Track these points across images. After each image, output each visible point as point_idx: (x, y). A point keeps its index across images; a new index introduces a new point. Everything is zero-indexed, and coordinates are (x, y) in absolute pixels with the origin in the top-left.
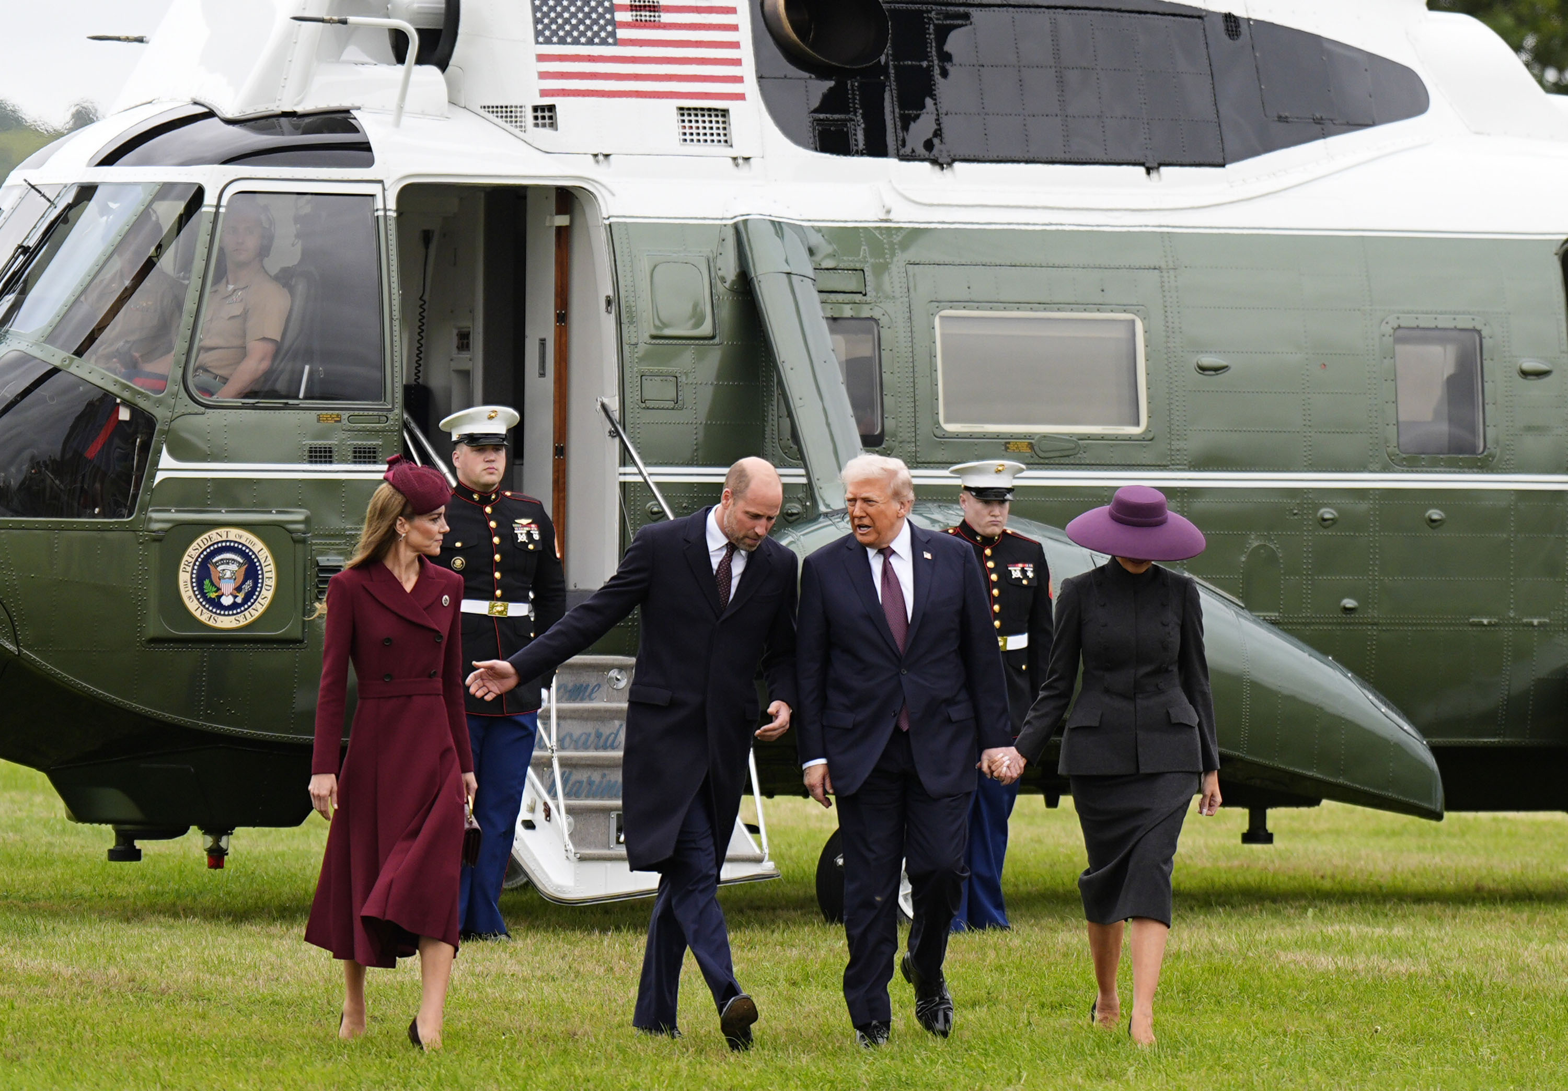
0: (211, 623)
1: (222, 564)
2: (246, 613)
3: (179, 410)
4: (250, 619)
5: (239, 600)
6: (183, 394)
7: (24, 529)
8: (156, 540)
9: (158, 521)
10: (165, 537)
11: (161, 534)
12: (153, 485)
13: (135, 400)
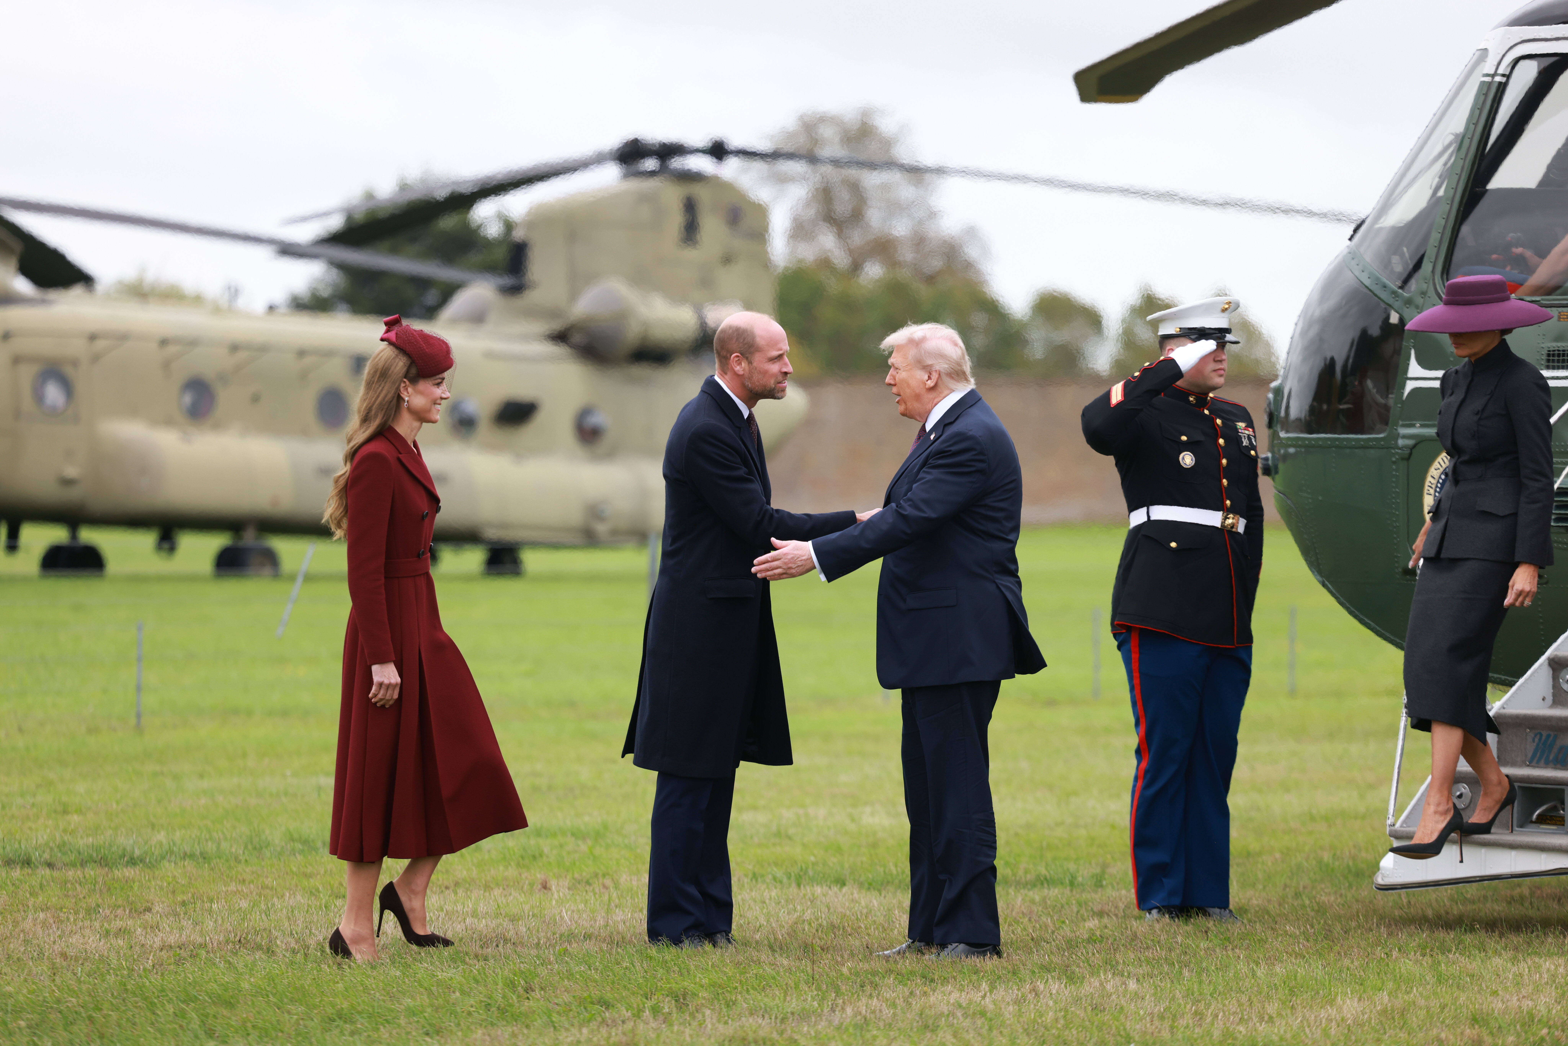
6: (1432, 292)
7: (1313, 446)
8: (1403, 459)
9: (1405, 437)
10: (1410, 454)
11: (1407, 452)
12: (1403, 396)
13: (1390, 301)
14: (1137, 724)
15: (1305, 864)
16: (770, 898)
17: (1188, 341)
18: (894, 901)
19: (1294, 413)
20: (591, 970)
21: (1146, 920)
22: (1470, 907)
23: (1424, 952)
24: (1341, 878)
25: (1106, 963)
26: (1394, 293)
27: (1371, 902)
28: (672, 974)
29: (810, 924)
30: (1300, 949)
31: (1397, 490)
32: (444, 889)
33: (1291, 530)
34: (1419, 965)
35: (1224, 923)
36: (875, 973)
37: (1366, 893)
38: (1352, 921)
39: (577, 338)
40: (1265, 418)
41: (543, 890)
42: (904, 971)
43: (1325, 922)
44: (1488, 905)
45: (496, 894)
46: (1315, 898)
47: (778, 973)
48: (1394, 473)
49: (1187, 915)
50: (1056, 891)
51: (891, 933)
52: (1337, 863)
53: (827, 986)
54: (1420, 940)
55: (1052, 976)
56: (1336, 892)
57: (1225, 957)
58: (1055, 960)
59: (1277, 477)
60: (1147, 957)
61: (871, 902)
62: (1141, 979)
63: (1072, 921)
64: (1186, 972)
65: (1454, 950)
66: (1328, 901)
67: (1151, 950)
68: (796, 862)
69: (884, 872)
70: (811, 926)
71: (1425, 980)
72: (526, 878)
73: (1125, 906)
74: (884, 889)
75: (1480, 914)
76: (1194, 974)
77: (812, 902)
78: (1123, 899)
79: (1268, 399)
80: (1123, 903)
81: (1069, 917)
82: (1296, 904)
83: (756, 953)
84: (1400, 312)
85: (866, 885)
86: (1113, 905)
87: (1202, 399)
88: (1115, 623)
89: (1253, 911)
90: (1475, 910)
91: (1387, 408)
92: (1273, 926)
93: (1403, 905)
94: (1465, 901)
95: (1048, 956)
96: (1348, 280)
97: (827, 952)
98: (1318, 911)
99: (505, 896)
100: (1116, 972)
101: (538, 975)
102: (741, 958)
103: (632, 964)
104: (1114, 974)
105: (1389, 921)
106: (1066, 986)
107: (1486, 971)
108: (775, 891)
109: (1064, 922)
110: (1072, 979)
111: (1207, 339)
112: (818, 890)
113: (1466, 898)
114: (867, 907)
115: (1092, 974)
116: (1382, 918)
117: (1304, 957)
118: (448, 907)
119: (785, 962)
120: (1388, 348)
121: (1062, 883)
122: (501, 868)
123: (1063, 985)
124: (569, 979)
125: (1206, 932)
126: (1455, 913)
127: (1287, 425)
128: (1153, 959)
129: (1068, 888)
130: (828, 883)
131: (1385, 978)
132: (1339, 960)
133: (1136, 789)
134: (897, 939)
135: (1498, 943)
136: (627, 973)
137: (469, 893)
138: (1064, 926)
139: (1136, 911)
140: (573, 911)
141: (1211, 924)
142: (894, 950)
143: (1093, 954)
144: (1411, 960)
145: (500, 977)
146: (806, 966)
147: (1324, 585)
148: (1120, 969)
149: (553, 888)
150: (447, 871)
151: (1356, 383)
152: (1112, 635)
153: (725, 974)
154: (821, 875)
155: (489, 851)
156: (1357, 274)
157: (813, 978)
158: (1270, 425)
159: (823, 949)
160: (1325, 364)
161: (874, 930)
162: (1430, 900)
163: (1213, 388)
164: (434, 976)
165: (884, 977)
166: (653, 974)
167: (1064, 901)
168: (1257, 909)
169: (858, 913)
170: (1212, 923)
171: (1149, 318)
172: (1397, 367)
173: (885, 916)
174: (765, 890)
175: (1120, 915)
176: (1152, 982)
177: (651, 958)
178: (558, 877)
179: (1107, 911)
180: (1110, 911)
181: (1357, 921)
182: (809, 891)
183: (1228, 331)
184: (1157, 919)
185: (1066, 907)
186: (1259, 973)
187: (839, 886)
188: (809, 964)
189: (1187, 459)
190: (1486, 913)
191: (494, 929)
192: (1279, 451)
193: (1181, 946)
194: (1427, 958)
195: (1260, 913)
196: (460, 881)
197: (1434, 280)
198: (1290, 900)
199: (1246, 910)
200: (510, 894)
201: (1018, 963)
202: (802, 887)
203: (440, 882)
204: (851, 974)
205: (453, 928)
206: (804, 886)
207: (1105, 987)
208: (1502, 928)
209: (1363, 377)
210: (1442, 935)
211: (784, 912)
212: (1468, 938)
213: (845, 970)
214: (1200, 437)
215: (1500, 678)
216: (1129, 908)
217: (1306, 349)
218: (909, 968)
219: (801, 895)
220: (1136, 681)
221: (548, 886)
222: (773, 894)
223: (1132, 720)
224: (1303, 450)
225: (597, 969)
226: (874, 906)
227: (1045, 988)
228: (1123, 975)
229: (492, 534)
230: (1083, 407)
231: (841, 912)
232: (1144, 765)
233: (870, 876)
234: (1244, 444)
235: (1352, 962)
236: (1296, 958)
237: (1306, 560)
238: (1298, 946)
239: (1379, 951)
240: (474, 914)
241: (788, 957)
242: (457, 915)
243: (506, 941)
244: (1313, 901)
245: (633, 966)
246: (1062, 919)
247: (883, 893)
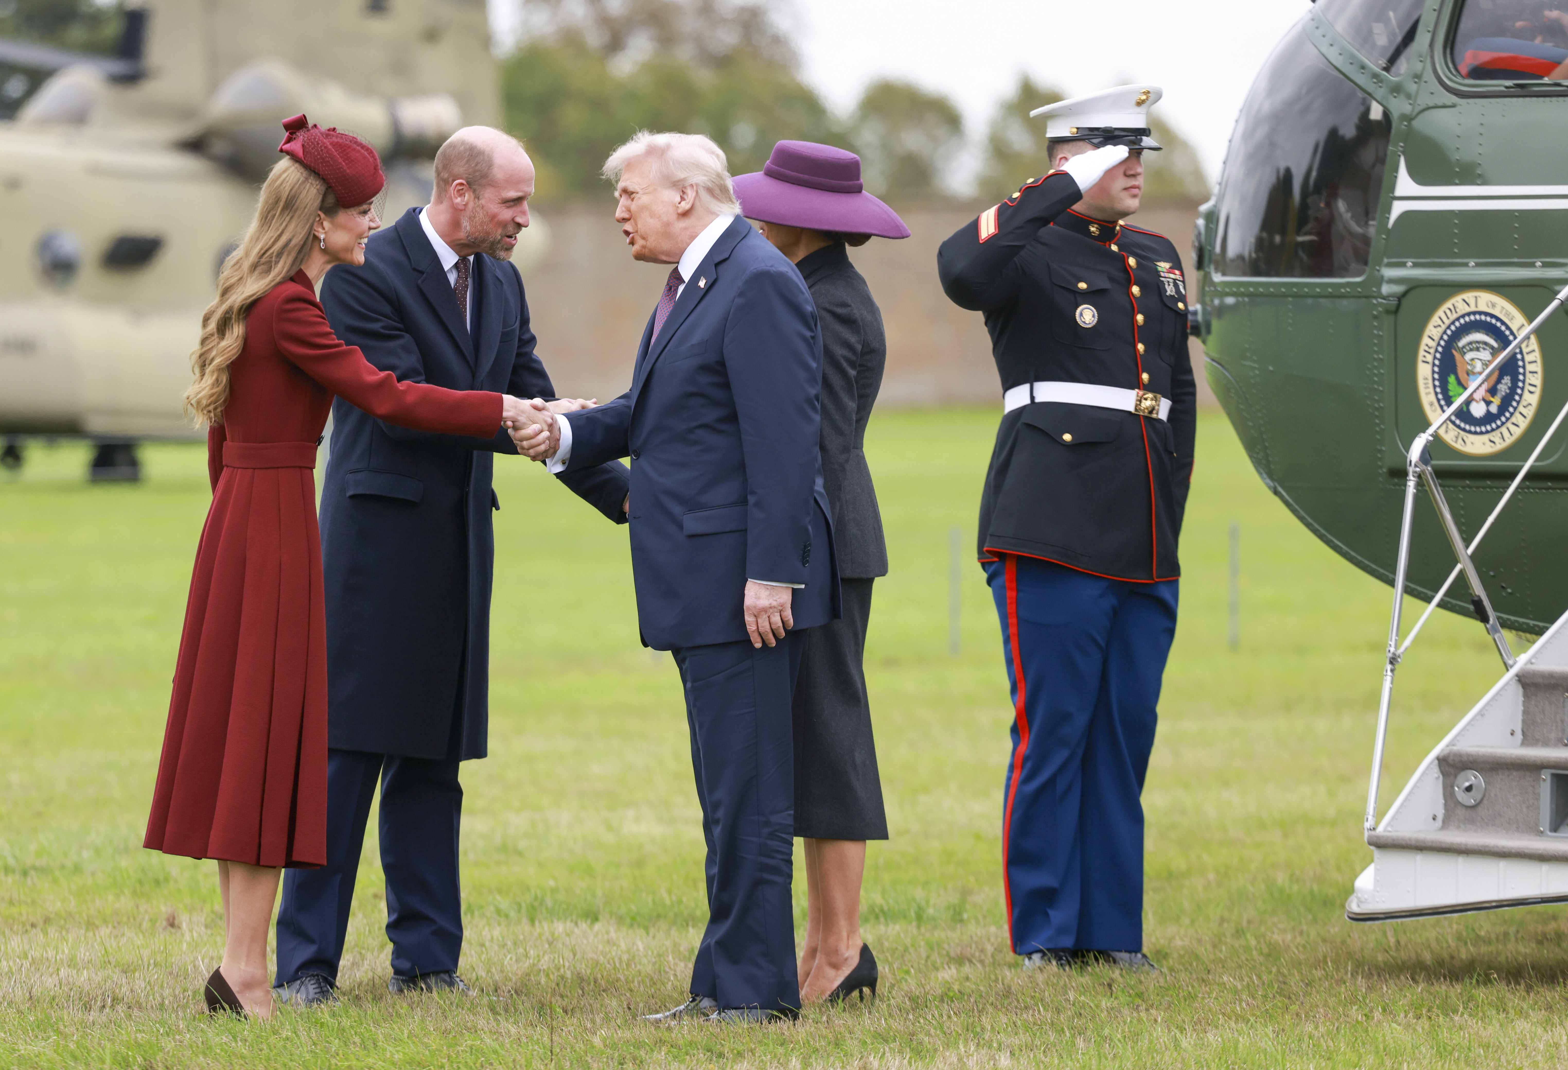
0: (1459, 446)
1: (1471, 350)
2: (1504, 430)
3: (1424, 100)
4: (1509, 440)
5: (1494, 409)
6: (1429, 76)
7: (1261, 295)
8: (1388, 312)
9: (1391, 281)
10: (1398, 306)
11: (1395, 302)
12: (1387, 223)
13: (1371, 87)
14: (1014, 690)
15: (1251, 888)
16: (492, 940)
17: (1089, 146)
18: (668, 943)
19: (1233, 249)
20: (236, 1042)
21: (1024, 968)
22: (1484, 949)
23: (1418, 1012)
24: (1302, 909)
25: (968, 1030)
26: (1375, 76)
27: (1343, 942)
28: (352, 1046)
29: (548, 975)
30: (1242, 1008)
31: (1381, 356)
32: (29, 928)
33: (1229, 415)
34: (1411, 1031)
35: (1135, 972)
36: (639, 1045)
37: (1336, 929)
38: (1316, 969)
39: (219, 147)
40: (1194, 256)
41: (170, 928)
42: (681, 1042)
43: (1279, 971)
44: (1511, 946)
45: (102, 933)
46: (1264, 936)
47: (502, 1045)
48: (1376, 332)
49: (1083, 962)
50: (897, 927)
51: (663, 988)
52: (1295, 887)
53: (571, 1064)
54: (1413, 996)
55: (890, 1048)
56: (1293, 929)
57: (1135, 1021)
58: (894, 1025)
59: (1212, 339)
60: (1025, 1020)
61: (634, 944)
62: (1017, 1052)
63: (920, 971)
64: (1080, 1042)
65: (1461, 1009)
66: (1283, 941)
67: (1031, 1011)
68: (528, 888)
69: (654, 901)
70: (549, 978)
71: (1420, 1053)
72: (146, 911)
73: (995, 949)
74: (654, 926)
75: (1499, 959)
76: (1092, 1045)
77: (550, 944)
78: (992, 939)
79: (1196, 226)
80: (992, 944)
81: (915, 965)
82: (1237, 945)
83: (472, 1017)
84: (1384, 103)
85: (628, 921)
86: (977, 947)
87: (1108, 230)
88: (985, 549)
89: (1176, 955)
90: (1492, 952)
91: (1366, 240)
92: (1205, 977)
93: (1390, 947)
94: (1478, 940)
95: (886, 1019)
96: (1310, 58)
97: (572, 1015)
98: (1269, 955)
99: (116, 937)
100: (982, 1042)
101: (162, 1049)
102: (450, 1024)
103: (295, 1033)
104: (978, 1045)
105: (1369, 969)
106: (910, 1063)
107: (1507, 1039)
108: (498, 928)
109: (907, 972)
110: (919, 1053)
111: (1115, 145)
112: (560, 927)
113: (1478, 936)
114: (628, 952)
115: (947, 1045)
116: (1359, 965)
117: (1249, 1020)
118: (36, 953)
119: (513, 1030)
120: (1367, 155)
121: (905, 917)
122: (111, 898)
123: (906, 1062)
124: (205, 1055)
125: (1110, 986)
126: (1464, 957)
127: (1223, 266)
128: (1035, 1024)
129: (914, 924)
130: (574, 917)
131: (1362, 1051)
132: (1297, 1025)
133: (1012, 782)
134: (670, 997)
135: (1524, 999)
136: (289, 1045)
137: (64, 933)
138: (907, 977)
139: (1011, 956)
140: (212, 958)
141: (1116, 975)
142: (668, 1013)
143: (949, 1017)
144: (1399, 1025)
145: (108, 1051)
146: (542, 1035)
147: (1276, 492)
148: (986, 1038)
149: (184, 926)
150: (34, 902)
151: (1322, 205)
152: (979, 565)
153: (427, 1047)
154: (564, 906)
155: (93, 874)
156: (1324, 49)
157: (551, 1052)
158: (1200, 265)
159: (566, 1012)
160: (1278, 178)
161: (639, 983)
162: (1428, 940)
163: (1124, 214)
164: (14, 1050)
165: (653, 1051)
166: (325, 1047)
167: (908, 942)
168: (1182, 952)
169: (616, 960)
170: (1117, 972)
171: (1033, 113)
172: (1379, 182)
173: (654, 964)
174: (484, 927)
175: (987, 962)
176: (1032, 1056)
177: (322, 1024)
178: (191, 910)
179: (969, 956)
180: (973, 956)
181: (1324, 970)
182: (546, 929)
183: (1145, 132)
184: (1040, 968)
185: (911, 950)
186: (1184, 1044)
187: (589, 921)
188: (546, 1032)
189: (1087, 316)
190: (1507, 958)
191: (99, 983)
192: (1212, 301)
193: (1074, 1005)
194: (1424, 1023)
195: (1186, 958)
196: (52, 916)
197: (1432, 57)
198: (1229, 940)
199: (1166, 954)
200: (123, 935)
201: (842, 1029)
202: (537, 923)
203: (24, 918)
204: (606, 1046)
205: (42, 982)
206: (540, 922)
207: (965, 1064)
208: (1530, 978)
209: (1333, 196)
210: (1444, 987)
211: (511, 959)
212: (1481, 993)
213: (597, 1041)
214: (1105, 284)
215: (1528, 624)
216: (1000, 951)
217: (1251, 157)
218: (688, 1037)
219: (536, 934)
220: (1013, 630)
221: (176, 922)
222: (496, 933)
223: (1007, 685)
224: (1246, 299)
225: (246, 1040)
226: (638, 950)
227: (880, 1065)
228: (990, 1047)
229: (99, 424)
230: (940, 243)
231: (592, 959)
232: (1023, 748)
233: (633, 907)
234: (1168, 293)
235: (1316, 1028)
236: (1236, 1022)
237: (1251, 457)
238: (1240, 1004)
239: (1355, 1012)
240: (72, 963)
241: (516, 1023)
242: (47, 964)
243: (115, 1000)
244: (1262, 940)
245: (297, 1036)
246: (905, 968)
247: (652, 931)
